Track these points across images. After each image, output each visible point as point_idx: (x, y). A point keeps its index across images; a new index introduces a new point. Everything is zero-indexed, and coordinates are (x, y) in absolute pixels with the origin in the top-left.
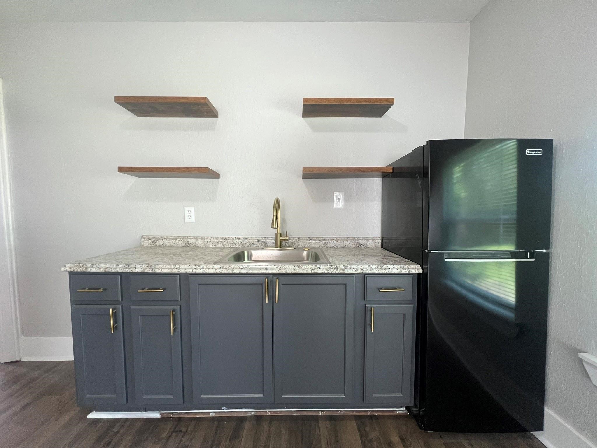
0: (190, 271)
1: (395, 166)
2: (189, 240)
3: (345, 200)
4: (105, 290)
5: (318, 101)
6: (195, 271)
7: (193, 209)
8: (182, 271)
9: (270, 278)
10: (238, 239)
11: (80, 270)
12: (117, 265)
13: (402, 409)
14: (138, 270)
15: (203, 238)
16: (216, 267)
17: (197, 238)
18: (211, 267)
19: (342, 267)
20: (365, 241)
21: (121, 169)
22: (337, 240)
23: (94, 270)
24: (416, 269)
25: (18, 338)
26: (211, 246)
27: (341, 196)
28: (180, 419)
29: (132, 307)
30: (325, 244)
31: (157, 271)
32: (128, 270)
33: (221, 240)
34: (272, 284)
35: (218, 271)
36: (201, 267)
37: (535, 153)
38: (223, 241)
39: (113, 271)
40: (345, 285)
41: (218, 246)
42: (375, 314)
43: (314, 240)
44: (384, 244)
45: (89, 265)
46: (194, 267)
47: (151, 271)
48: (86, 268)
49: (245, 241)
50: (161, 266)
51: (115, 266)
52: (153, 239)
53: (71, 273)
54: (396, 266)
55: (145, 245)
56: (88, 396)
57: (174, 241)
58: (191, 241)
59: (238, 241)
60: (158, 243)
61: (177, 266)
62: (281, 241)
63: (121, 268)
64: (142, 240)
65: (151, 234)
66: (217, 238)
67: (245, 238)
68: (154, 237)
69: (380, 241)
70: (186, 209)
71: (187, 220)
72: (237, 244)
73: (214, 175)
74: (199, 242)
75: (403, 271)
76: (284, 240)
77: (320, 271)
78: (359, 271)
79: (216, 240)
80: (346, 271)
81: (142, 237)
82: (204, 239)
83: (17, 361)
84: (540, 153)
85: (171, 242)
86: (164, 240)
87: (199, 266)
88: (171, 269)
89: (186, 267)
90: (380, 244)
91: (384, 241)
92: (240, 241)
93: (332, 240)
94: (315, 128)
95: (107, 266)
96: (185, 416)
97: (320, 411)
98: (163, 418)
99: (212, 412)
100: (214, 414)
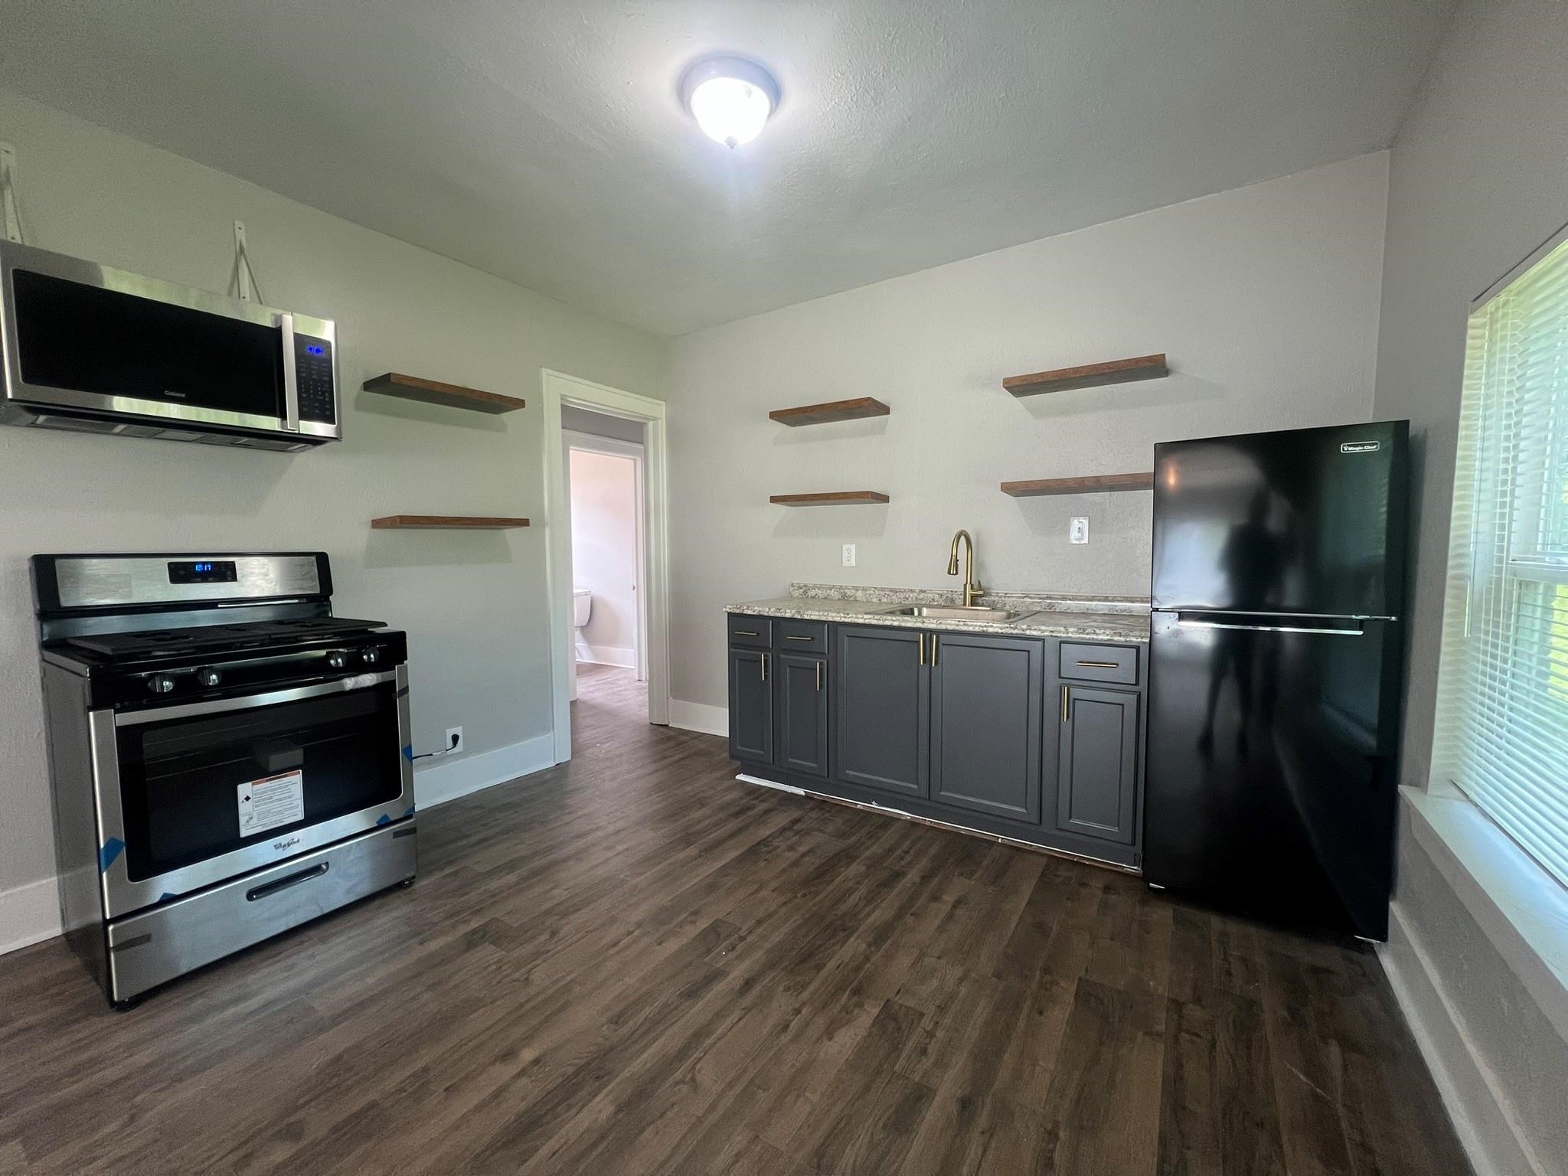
0: (837, 619)
2: (846, 591)
3: (1091, 530)
4: (758, 634)
5: (1026, 380)
6: (843, 620)
7: (853, 547)
8: (830, 619)
9: (928, 634)
10: (912, 591)
11: (738, 611)
12: (769, 609)
13: (1136, 868)
14: (788, 615)
15: (864, 589)
16: (866, 616)
17: (856, 589)
18: (861, 616)
19: (1024, 627)
20: (1127, 603)
21: (774, 499)
22: (1073, 599)
23: (750, 612)
25: (668, 698)
26: (874, 600)
27: (1085, 524)
28: (824, 802)
29: (782, 656)
31: (806, 617)
32: (779, 615)
33: (888, 593)
34: (927, 642)
35: (867, 621)
36: (850, 616)
37: (1362, 448)
38: (892, 593)
39: (766, 614)
40: (1028, 651)
41: (884, 600)
42: (1074, 699)
43: (1031, 598)
45: (745, 607)
46: (843, 615)
47: (799, 617)
48: (743, 610)
49: (922, 595)
50: (810, 612)
51: (767, 610)
52: (804, 589)
53: (729, 614)
54: (1108, 632)
55: (795, 596)
56: (739, 747)
57: (828, 591)
58: (849, 593)
59: (911, 595)
60: (811, 593)
61: (826, 614)
62: (972, 597)
63: (772, 612)
64: (792, 589)
65: (803, 582)
66: (883, 589)
67: (922, 591)
68: (805, 586)
70: (845, 547)
71: (845, 563)
72: (910, 599)
73: (884, 499)
74: (859, 594)
75: (1117, 639)
76: (977, 596)
79: (881, 592)
80: (1028, 632)
81: (792, 585)
82: (866, 590)
83: (666, 725)
84: (1375, 447)
85: (824, 592)
86: (817, 590)
87: (848, 614)
88: (819, 615)
89: (834, 614)
92: (914, 594)
94: (1037, 413)
95: (761, 609)
96: (830, 800)
97: (1001, 839)
98: (807, 797)
99: (860, 805)
100: (862, 808)
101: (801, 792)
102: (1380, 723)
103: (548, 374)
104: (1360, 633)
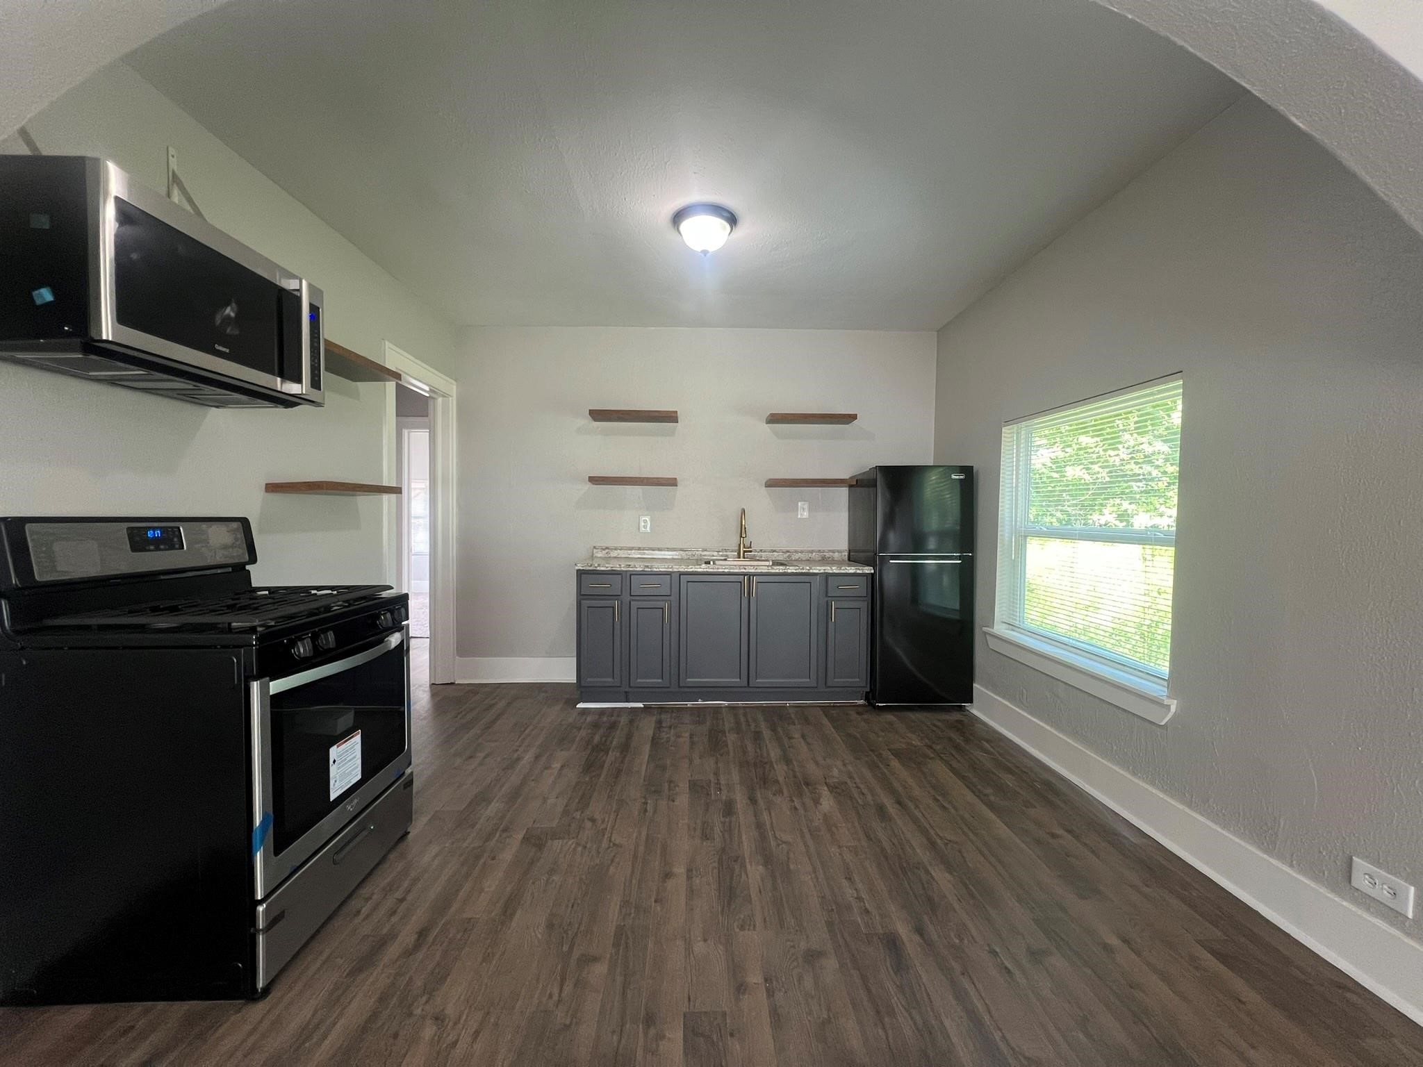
0: (682, 570)
1: (859, 477)
2: (645, 551)
3: (810, 510)
5: (782, 414)
6: (686, 570)
7: (649, 519)
8: (676, 570)
9: (749, 577)
10: (697, 550)
11: (587, 568)
13: (863, 701)
14: (639, 569)
15: (659, 549)
17: (653, 549)
19: (808, 568)
20: (831, 553)
22: (802, 552)
24: (868, 570)
27: (806, 506)
28: (662, 708)
29: (633, 601)
30: (789, 557)
31: (655, 570)
34: (748, 582)
36: (690, 567)
37: (959, 477)
39: (618, 569)
40: (811, 581)
42: (836, 608)
43: (777, 552)
44: (851, 557)
47: (649, 570)
52: (607, 550)
53: (577, 571)
54: (853, 568)
56: (589, 679)
57: (629, 552)
58: (647, 552)
60: (612, 554)
62: (744, 552)
66: (674, 549)
67: (704, 550)
68: (607, 548)
69: (847, 554)
70: (641, 520)
72: (697, 554)
75: (858, 571)
76: (748, 551)
77: (789, 571)
78: (822, 571)
80: (811, 571)
82: (661, 550)
84: (963, 476)
85: (625, 552)
86: (618, 551)
87: (688, 566)
88: (666, 568)
90: (847, 556)
91: (851, 554)
93: (796, 552)
96: (653, 706)
97: (788, 703)
98: (646, 707)
99: (689, 704)
100: (691, 706)
101: (640, 705)
102: (960, 608)
103: (390, 348)
104: (960, 562)
